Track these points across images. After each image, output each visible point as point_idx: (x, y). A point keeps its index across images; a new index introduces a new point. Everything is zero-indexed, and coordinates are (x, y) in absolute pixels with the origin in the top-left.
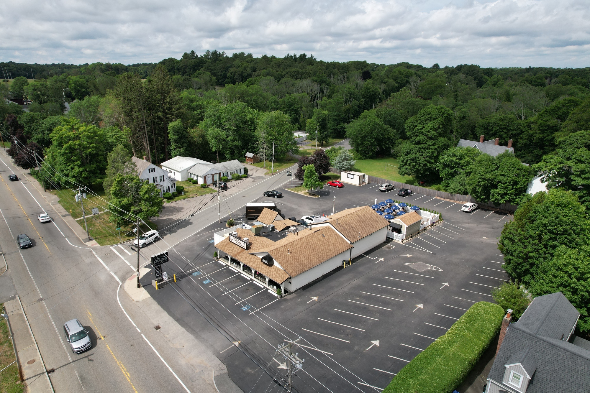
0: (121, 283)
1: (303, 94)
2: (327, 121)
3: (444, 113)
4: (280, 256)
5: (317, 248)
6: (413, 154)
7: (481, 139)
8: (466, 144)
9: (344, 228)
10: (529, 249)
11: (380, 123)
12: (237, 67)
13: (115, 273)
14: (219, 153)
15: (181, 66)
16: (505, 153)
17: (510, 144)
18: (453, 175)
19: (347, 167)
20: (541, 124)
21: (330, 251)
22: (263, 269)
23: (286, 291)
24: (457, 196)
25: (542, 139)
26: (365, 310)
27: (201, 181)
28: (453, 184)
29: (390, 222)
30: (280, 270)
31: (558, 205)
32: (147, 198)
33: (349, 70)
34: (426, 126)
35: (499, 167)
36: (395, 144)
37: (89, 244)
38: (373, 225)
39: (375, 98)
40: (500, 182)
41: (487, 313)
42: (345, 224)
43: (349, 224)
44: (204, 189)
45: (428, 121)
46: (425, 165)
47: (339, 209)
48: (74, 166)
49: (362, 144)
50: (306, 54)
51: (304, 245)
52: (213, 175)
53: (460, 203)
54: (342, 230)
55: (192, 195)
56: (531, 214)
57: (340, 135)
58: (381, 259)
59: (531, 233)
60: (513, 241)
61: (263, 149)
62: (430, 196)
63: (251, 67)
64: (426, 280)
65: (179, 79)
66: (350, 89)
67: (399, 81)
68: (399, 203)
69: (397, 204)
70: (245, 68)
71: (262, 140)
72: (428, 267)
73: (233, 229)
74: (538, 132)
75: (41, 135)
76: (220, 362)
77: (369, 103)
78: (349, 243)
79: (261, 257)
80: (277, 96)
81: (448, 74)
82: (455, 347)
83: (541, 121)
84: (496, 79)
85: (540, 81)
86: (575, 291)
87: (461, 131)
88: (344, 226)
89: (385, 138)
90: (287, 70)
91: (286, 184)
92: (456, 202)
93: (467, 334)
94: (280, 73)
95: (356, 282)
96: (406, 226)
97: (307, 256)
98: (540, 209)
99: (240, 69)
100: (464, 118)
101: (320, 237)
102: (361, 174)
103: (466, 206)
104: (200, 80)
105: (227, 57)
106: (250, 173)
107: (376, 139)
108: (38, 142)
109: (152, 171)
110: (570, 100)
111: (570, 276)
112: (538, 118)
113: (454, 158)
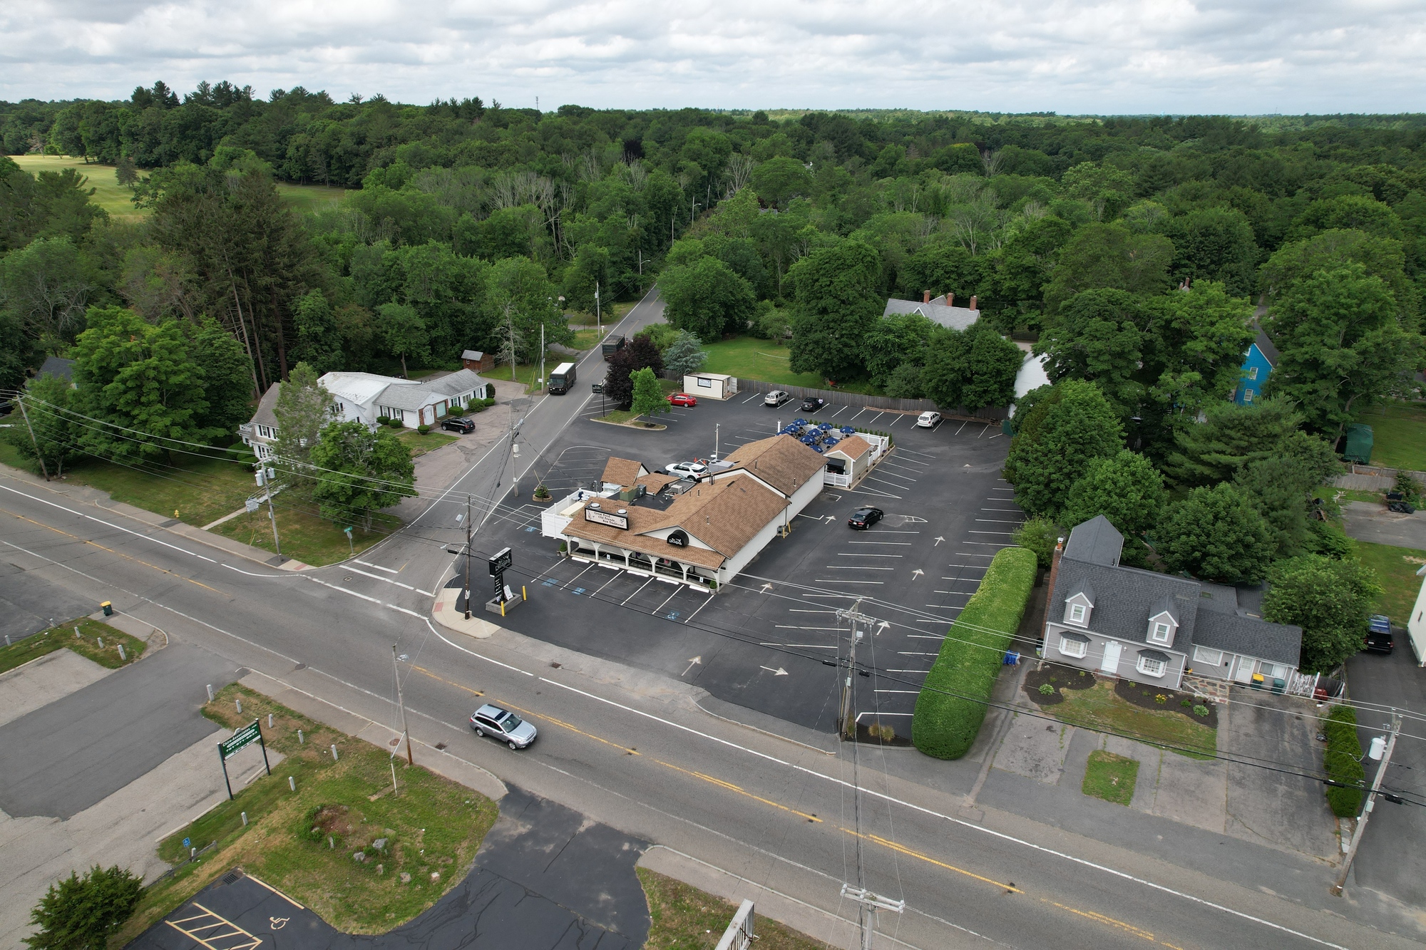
0: (426, 618)
1: (528, 206)
4: (697, 529)
5: (742, 511)
6: (815, 332)
7: (926, 298)
8: (899, 308)
9: (768, 474)
10: (1051, 469)
11: (724, 270)
12: (311, 133)
13: (399, 605)
17: (973, 304)
18: (892, 365)
19: (693, 365)
21: (764, 512)
22: (673, 554)
23: (720, 583)
24: (903, 401)
25: (1014, 290)
28: (893, 381)
29: (824, 458)
30: (704, 551)
31: (1080, 404)
34: (835, 280)
35: (971, 348)
36: (753, 309)
37: (286, 567)
38: (807, 465)
40: (976, 373)
42: (764, 468)
43: (772, 467)
46: (840, 351)
50: (480, 98)
51: (723, 508)
53: (910, 413)
54: (767, 479)
56: (1049, 419)
58: (830, 518)
59: (1051, 446)
60: (1027, 461)
61: (510, 340)
62: (855, 407)
64: (908, 538)
67: (704, 163)
68: (817, 423)
69: (815, 427)
71: (507, 322)
72: (904, 519)
74: (1008, 277)
76: (690, 686)
78: (784, 496)
79: (664, 536)
80: (469, 215)
83: (1010, 259)
88: (767, 471)
90: (462, 145)
91: (585, 410)
92: (904, 413)
93: (1004, 586)
94: (442, 151)
95: (812, 555)
96: (853, 460)
97: (741, 527)
98: (1060, 413)
99: (322, 138)
101: (739, 493)
102: (723, 377)
103: (922, 419)
105: (259, 103)
106: (500, 394)
107: (723, 304)
110: (1051, 222)
112: (1006, 253)
113: (890, 337)
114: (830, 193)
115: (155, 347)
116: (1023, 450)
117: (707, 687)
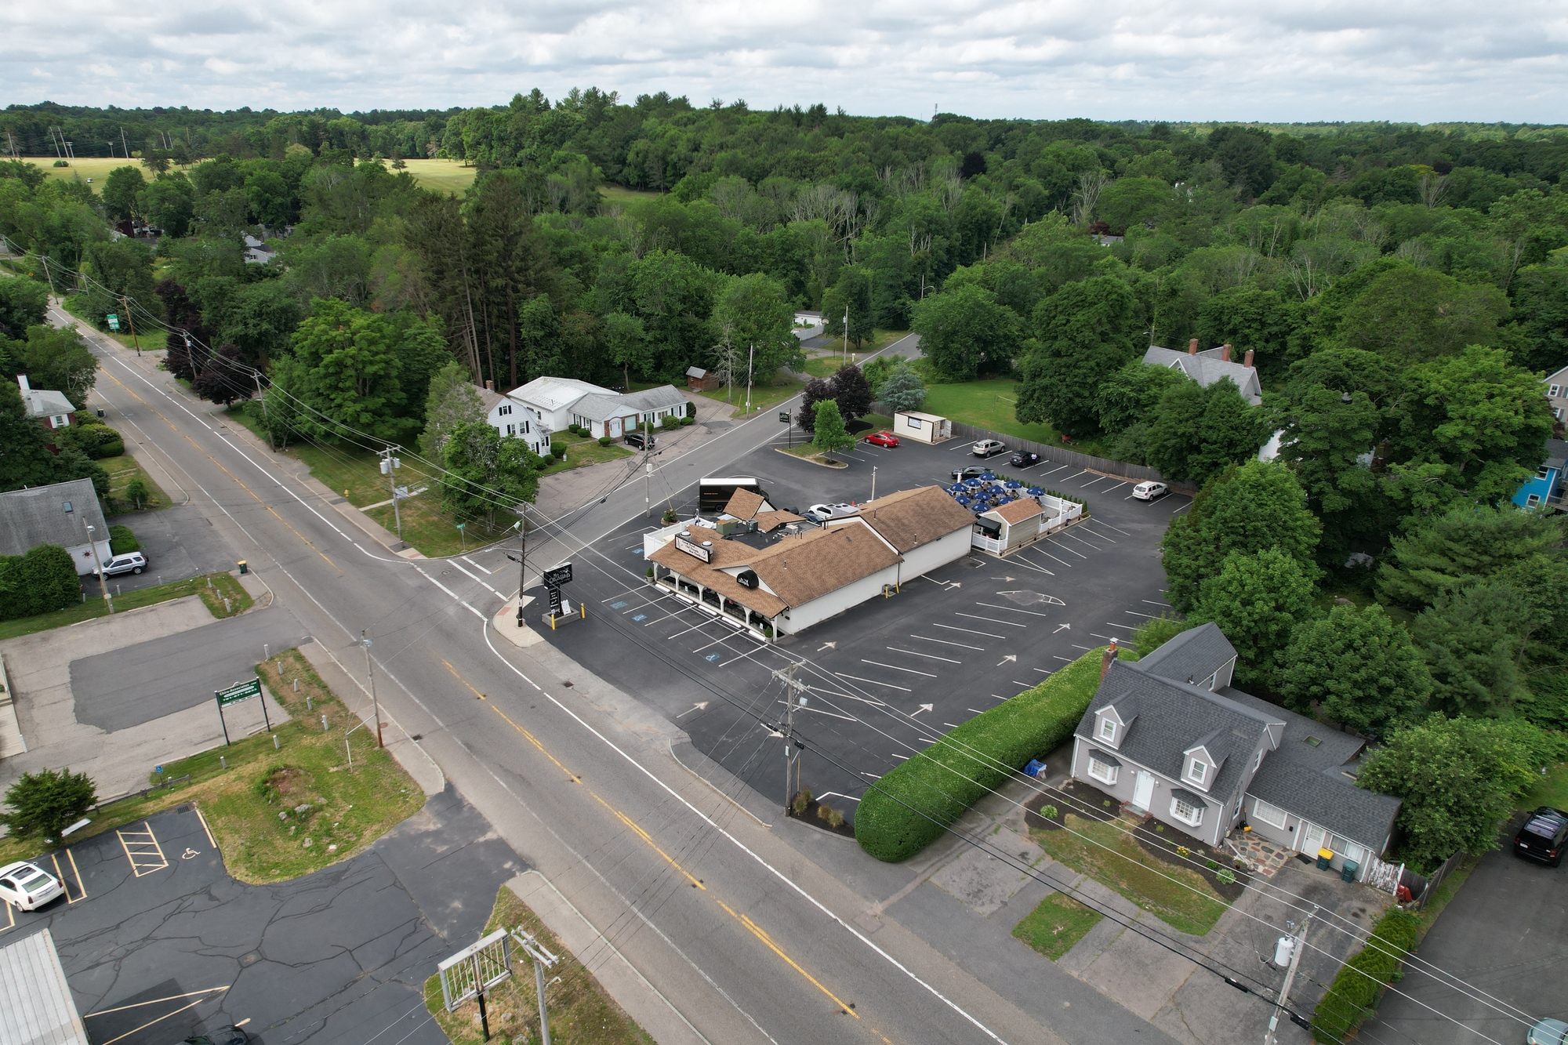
0: (486, 620)
1: (817, 221)
2: (870, 294)
4: (770, 573)
5: (835, 561)
6: (1045, 377)
7: (1192, 347)
8: (1160, 357)
9: (888, 526)
10: (1201, 562)
11: (986, 302)
12: (653, 138)
13: (471, 604)
14: (630, 368)
16: (1221, 382)
17: (1248, 359)
18: (1127, 421)
19: (906, 403)
20: (1325, 314)
21: (860, 566)
22: (740, 596)
23: (780, 634)
24: (1128, 467)
26: (916, 663)
27: (598, 433)
28: (1123, 443)
29: (979, 517)
30: (770, 596)
33: (930, 152)
35: (1204, 411)
36: (1020, 348)
37: (402, 554)
38: (944, 522)
39: (990, 228)
40: (1205, 441)
42: (889, 519)
43: (898, 519)
44: (607, 449)
46: (1070, 401)
47: (881, 492)
50: (825, 105)
51: (813, 554)
52: (623, 419)
53: (1133, 481)
54: (883, 530)
55: (583, 461)
57: (899, 322)
58: (955, 585)
59: (1204, 533)
61: (729, 364)
62: (1076, 467)
63: (689, 140)
64: (1029, 618)
66: (928, 208)
67: (1054, 181)
68: (1007, 480)
69: (1002, 483)
70: (673, 143)
71: (726, 341)
72: (1040, 597)
73: (680, 527)
75: (241, 327)
76: (677, 729)
77: (975, 242)
78: (896, 552)
79: (735, 574)
80: (754, 227)
81: (1186, 157)
82: (1043, 703)
84: (1297, 177)
88: (889, 522)
89: (998, 336)
90: (779, 155)
91: (777, 439)
92: (1126, 481)
94: (760, 160)
95: (904, 621)
96: (1009, 525)
97: (818, 574)
99: (661, 144)
101: (842, 541)
102: (937, 419)
103: (1140, 489)
104: (565, 178)
105: (624, 108)
106: (700, 413)
107: (977, 339)
108: (235, 342)
109: (505, 412)
113: (1126, 390)
114: (1178, 221)
115: (357, 338)
116: (1177, 536)
117: (692, 734)
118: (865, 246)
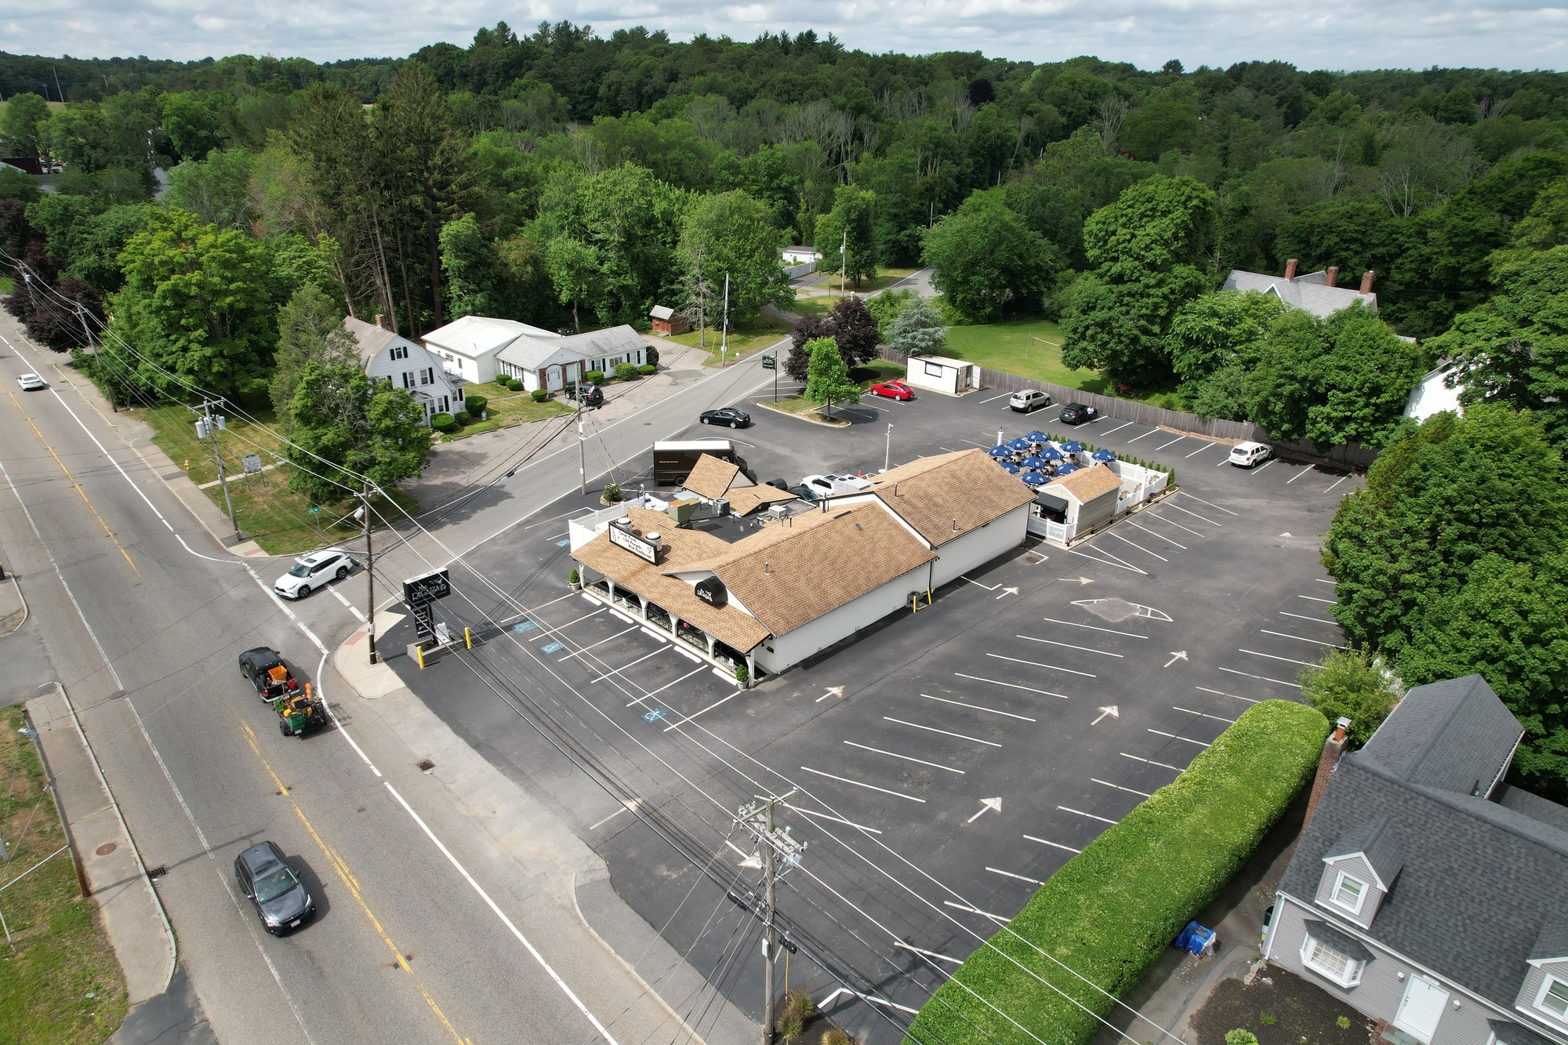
0: (326, 652)
1: (807, 144)
2: (871, 221)
3: (1189, 198)
4: (745, 581)
5: (841, 560)
6: (1103, 309)
7: (1289, 270)
8: (1247, 283)
9: (914, 507)
10: (1404, 564)
11: (1015, 225)
12: (627, 69)
13: (311, 627)
14: (580, 308)
15: (471, 65)
16: (1353, 308)
17: (1366, 283)
18: (1208, 368)
19: (923, 344)
20: (1454, 227)
21: (876, 566)
22: (700, 614)
23: (759, 672)
24: (1217, 423)
25: (1454, 271)
26: (965, 720)
27: (531, 384)
28: (1208, 391)
29: (1036, 492)
30: (743, 616)
31: (1487, 448)
32: (387, 427)
33: (932, 77)
34: (1140, 233)
35: (1333, 346)
36: (1054, 282)
37: (238, 550)
38: (991, 501)
39: (1003, 157)
40: (1334, 387)
41: (1283, 728)
42: (916, 496)
43: (927, 497)
44: (542, 405)
45: (1145, 220)
46: (1135, 340)
47: (901, 457)
48: (190, 342)
49: (965, 281)
51: (808, 551)
52: (564, 367)
53: (1224, 442)
54: (909, 514)
55: (509, 420)
56: (1415, 470)
57: (907, 257)
58: (1009, 590)
59: (1411, 520)
60: (1362, 544)
61: (698, 294)
62: (1144, 423)
63: (665, 70)
64: (1126, 644)
65: (466, 104)
66: (935, 130)
68: (1063, 441)
69: (1056, 445)
70: (648, 73)
71: (696, 271)
72: (1134, 609)
73: (620, 511)
74: (1446, 250)
76: (589, 852)
77: (988, 170)
78: (928, 546)
79: (694, 583)
80: (736, 150)
81: (1206, 91)
82: (1199, 815)
83: (1456, 220)
84: (1338, 104)
85: (1459, 107)
86: (1516, 673)
87: (1234, 248)
88: (915, 501)
89: (1029, 267)
90: (764, 78)
91: (760, 391)
92: (1214, 441)
94: (743, 84)
95: (942, 649)
96: (1079, 503)
97: (816, 581)
98: (1438, 459)
99: (635, 75)
100: (1244, 211)
101: (851, 530)
102: (961, 364)
103: (1240, 452)
104: (523, 105)
105: (598, 42)
106: (662, 361)
107: (1006, 270)
109: (399, 356)
110: (1541, 161)
111: (1506, 634)
112: (1449, 212)
113: (1213, 323)
115: (204, 259)
116: (1355, 522)
118: (864, 169)
